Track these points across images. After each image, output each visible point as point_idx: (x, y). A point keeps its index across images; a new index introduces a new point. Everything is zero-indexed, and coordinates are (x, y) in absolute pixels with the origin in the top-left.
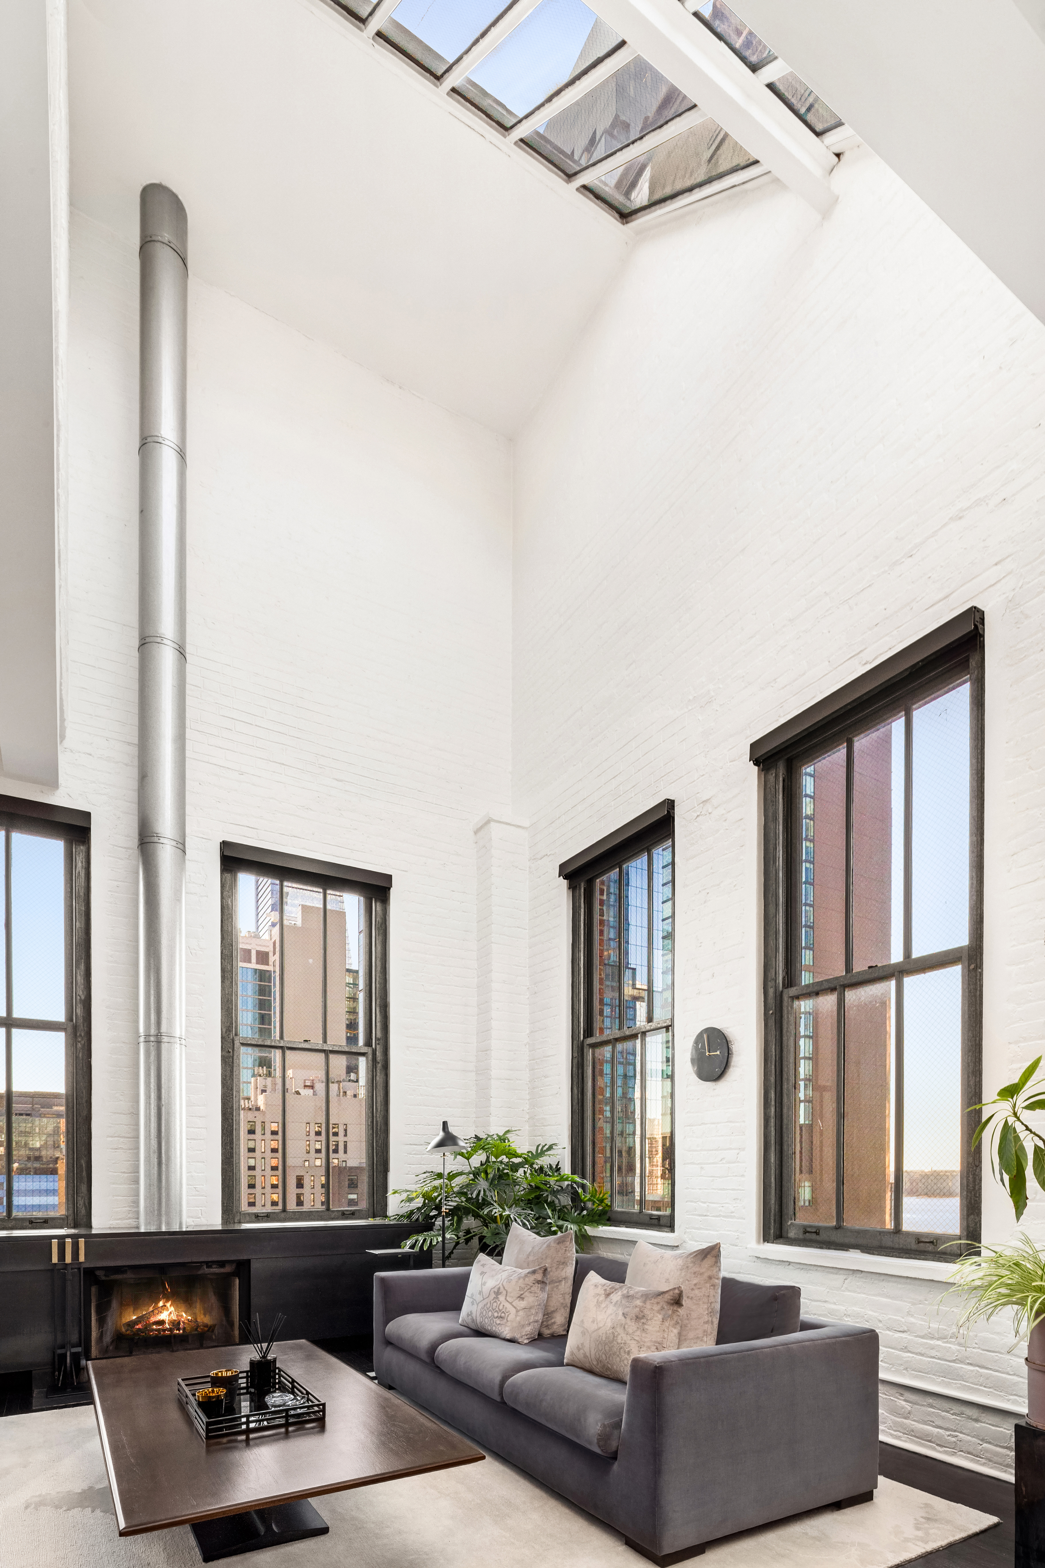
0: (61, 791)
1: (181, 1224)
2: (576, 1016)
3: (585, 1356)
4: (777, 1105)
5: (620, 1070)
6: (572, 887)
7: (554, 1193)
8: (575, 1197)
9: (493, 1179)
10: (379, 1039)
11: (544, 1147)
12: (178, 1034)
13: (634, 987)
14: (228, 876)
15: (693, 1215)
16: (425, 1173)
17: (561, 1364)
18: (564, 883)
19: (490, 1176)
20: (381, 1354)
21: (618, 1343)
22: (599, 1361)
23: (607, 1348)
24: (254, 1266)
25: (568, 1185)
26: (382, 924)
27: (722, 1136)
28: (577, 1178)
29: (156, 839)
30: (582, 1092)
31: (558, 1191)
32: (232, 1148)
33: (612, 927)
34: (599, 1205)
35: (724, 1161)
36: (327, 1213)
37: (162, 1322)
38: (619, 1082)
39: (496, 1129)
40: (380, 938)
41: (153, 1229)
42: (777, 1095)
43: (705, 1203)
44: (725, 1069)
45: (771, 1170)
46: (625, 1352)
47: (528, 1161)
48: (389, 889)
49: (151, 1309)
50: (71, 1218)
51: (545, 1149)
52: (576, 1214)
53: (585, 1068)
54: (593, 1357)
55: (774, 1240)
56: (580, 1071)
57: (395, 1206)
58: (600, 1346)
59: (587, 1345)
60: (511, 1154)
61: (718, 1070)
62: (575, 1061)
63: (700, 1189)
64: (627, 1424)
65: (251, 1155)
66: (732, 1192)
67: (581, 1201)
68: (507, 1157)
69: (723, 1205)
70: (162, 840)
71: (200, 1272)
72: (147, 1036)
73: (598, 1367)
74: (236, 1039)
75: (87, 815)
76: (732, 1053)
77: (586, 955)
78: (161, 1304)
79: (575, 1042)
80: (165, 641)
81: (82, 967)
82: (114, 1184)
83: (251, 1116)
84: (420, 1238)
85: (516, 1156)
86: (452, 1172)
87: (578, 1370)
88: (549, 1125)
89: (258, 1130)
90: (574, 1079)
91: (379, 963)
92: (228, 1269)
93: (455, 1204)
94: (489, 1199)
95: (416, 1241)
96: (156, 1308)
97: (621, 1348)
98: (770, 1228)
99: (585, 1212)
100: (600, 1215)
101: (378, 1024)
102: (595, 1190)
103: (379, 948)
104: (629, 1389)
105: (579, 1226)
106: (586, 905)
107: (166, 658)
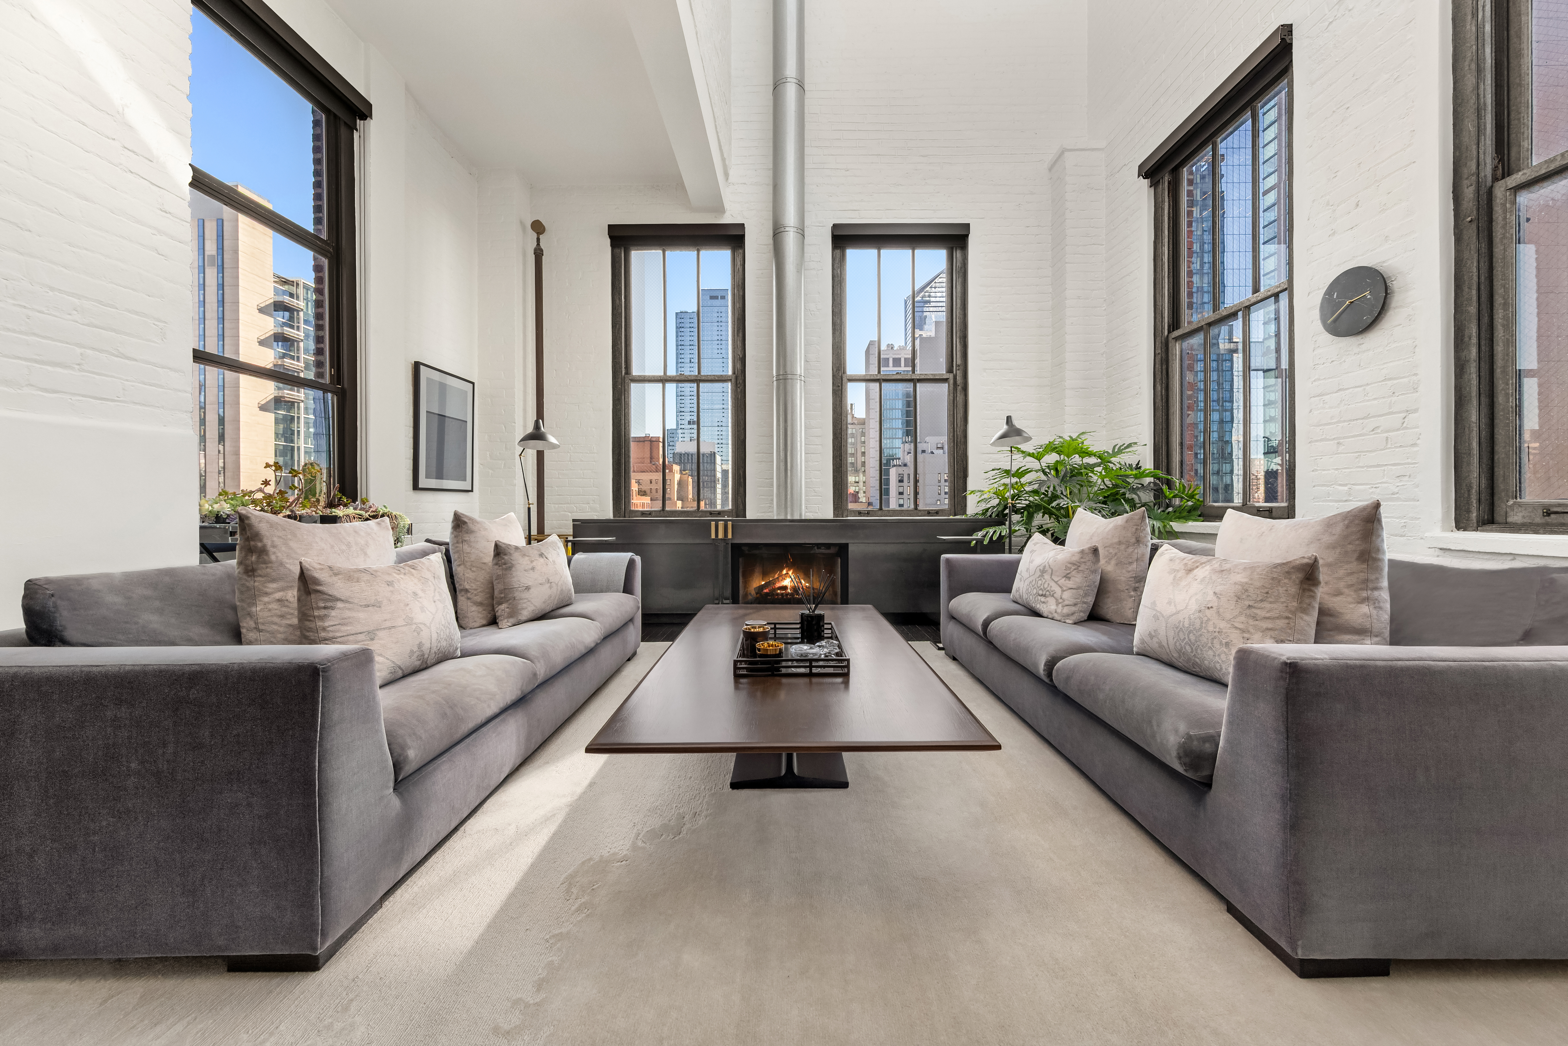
0: (727, 214)
1: (801, 515)
2: (1158, 312)
3: (1161, 646)
4: (1483, 342)
5: (1215, 416)
6: (1154, 185)
7: (1134, 490)
8: (1158, 493)
9: (1065, 476)
10: (959, 366)
11: (1121, 446)
12: (799, 373)
13: (1230, 340)
14: (838, 252)
15: (1324, 501)
16: (993, 470)
17: (1130, 652)
18: (1146, 182)
19: (1061, 474)
20: (947, 628)
21: (1208, 632)
22: (1179, 652)
23: (1192, 637)
24: (851, 548)
25: (1150, 483)
26: (961, 268)
27: (1375, 399)
28: (1160, 473)
29: (782, 229)
30: (1167, 388)
31: (1138, 488)
32: (841, 460)
33: (1206, 292)
34: (1188, 501)
35: (1379, 431)
36: (916, 511)
37: (785, 588)
38: (1215, 427)
39: (1069, 432)
40: (960, 280)
41: (782, 517)
42: (1483, 329)
43: (1345, 485)
44: (1380, 314)
45: (1471, 431)
46: (1221, 643)
47: (1104, 459)
48: (967, 236)
49: (776, 576)
50: (734, 511)
51: (1123, 447)
52: (1159, 511)
53: (1170, 364)
54: (1172, 647)
55: (1478, 526)
56: (1164, 367)
57: (973, 507)
58: (1181, 634)
59: (1162, 632)
60: (1084, 452)
61: (1368, 319)
62: (1159, 358)
63: (1337, 469)
64: (1227, 741)
65: (901, 496)
66: (1394, 468)
67: (1166, 497)
68: (1080, 456)
69: (1377, 486)
70: (787, 229)
71: (812, 552)
72: (778, 375)
73: (1181, 660)
74: (844, 376)
75: (742, 226)
76: (1393, 292)
77: (1171, 249)
78: (784, 572)
79: (1158, 339)
80: (789, 80)
81: (741, 335)
82: (760, 487)
83: (901, 470)
84: (991, 530)
85: (1090, 454)
86: (1020, 468)
87: (1153, 661)
88: (1128, 426)
89: (906, 479)
90: (1157, 376)
91: (959, 301)
92: (832, 550)
93: (1027, 502)
94: (1059, 493)
95: (987, 533)
96: (781, 575)
97: (1215, 638)
98: (1469, 511)
99: (1170, 509)
100: (1189, 512)
101: (958, 353)
102: (1183, 485)
103: (959, 287)
104: (1231, 692)
105: (1163, 522)
106: (1171, 198)
107: (790, 91)
